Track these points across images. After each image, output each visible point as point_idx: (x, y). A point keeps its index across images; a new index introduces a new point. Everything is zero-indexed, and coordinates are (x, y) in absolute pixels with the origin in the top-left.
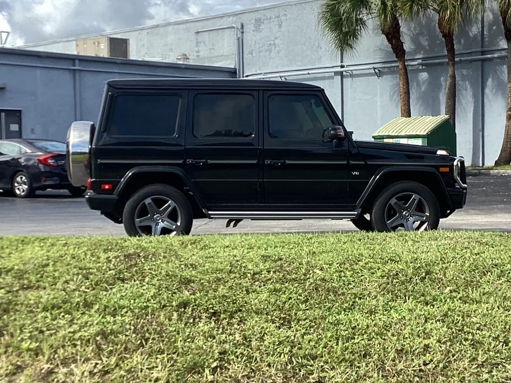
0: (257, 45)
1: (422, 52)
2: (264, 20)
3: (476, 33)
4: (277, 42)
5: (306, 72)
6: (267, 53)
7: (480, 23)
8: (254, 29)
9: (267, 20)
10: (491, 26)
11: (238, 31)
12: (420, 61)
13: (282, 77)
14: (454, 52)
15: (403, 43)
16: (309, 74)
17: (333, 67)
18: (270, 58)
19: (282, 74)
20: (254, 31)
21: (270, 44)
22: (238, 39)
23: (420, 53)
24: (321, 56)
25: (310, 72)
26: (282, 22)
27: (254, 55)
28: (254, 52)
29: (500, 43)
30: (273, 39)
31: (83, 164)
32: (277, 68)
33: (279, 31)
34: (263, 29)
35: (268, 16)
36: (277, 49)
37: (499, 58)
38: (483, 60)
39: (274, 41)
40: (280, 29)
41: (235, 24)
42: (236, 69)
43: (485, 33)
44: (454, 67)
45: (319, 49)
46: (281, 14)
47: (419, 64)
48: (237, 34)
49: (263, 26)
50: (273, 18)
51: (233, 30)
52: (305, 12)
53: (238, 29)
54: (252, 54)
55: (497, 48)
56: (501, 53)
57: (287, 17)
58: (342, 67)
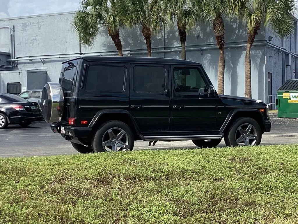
0: (24, 40)
1: (130, 47)
2: (29, 24)
3: (161, 37)
4: (37, 38)
5: (58, 56)
6: (31, 45)
7: (163, 32)
8: (22, 29)
9: (31, 24)
10: (169, 34)
11: (11, 30)
12: (129, 52)
13: (42, 59)
14: (151, 48)
15: (121, 41)
16: (60, 58)
17: (75, 54)
18: (33, 48)
19: (42, 57)
20: (22, 30)
21: (33, 39)
22: (11, 35)
23: (128, 47)
24: (66, 47)
25: (61, 56)
26: (41, 26)
27: (22, 45)
28: (22, 43)
29: (174, 43)
30: (35, 36)
31: (57, 109)
32: (37, 53)
33: (39, 31)
34: (28, 30)
35: (32, 22)
36: (38, 42)
37: (174, 52)
38: (165, 53)
39: (35, 37)
40: (39, 30)
41: (8, 26)
42: (10, 53)
43: (166, 37)
44: (151, 56)
45: (65, 43)
46: (40, 21)
47: (128, 54)
48: (10, 32)
49: (28, 28)
50: (34, 23)
51: (7, 29)
52: (56, 21)
53: (11, 29)
54: (21, 44)
55: (173, 46)
56: (175, 49)
57: (44, 23)
58: (81, 54)
